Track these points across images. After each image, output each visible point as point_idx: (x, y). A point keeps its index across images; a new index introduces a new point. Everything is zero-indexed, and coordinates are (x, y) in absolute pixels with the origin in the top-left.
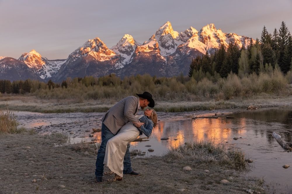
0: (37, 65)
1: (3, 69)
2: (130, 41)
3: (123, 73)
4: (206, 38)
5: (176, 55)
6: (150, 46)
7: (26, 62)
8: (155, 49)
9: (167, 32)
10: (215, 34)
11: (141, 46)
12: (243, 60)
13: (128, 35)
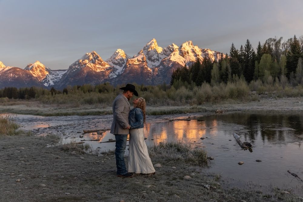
0: (41, 75)
1: (11, 77)
2: (122, 55)
3: (116, 82)
4: (186, 53)
5: (161, 67)
6: (138, 59)
7: (31, 72)
8: (143, 62)
9: (153, 47)
10: (193, 50)
11: (131, 59)
12: (215, 71)
13: (120, 49)
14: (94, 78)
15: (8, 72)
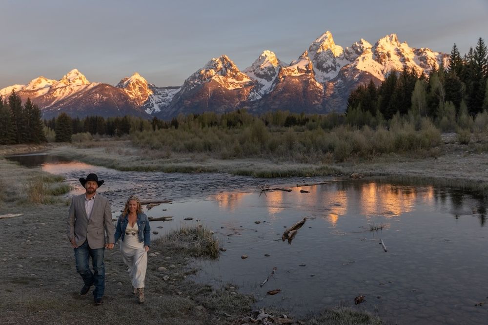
0: (141, 95)
1: (97, 100)
2: (271, 60)
3: (260, 107)
4: (384, 55)
5: (339, 81)
6: (300, 67)
7: (127, 91)
8: (308, 72)
9: (325, 47)
10: (398, 50)
11: (287, 68)
13: (268, 51)
14: (224, 100)
15: (93, 91)
